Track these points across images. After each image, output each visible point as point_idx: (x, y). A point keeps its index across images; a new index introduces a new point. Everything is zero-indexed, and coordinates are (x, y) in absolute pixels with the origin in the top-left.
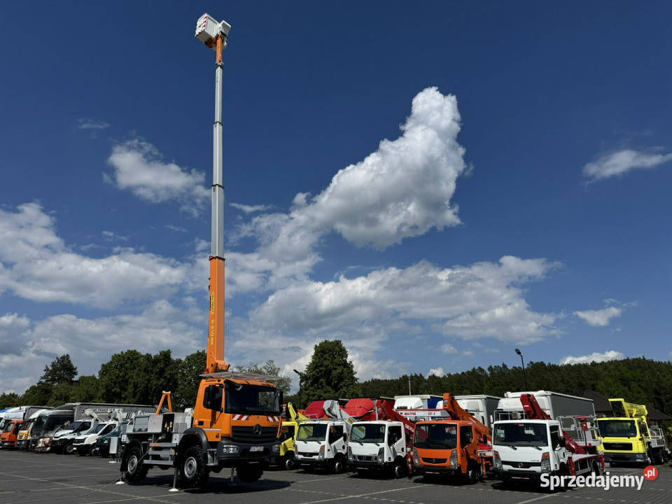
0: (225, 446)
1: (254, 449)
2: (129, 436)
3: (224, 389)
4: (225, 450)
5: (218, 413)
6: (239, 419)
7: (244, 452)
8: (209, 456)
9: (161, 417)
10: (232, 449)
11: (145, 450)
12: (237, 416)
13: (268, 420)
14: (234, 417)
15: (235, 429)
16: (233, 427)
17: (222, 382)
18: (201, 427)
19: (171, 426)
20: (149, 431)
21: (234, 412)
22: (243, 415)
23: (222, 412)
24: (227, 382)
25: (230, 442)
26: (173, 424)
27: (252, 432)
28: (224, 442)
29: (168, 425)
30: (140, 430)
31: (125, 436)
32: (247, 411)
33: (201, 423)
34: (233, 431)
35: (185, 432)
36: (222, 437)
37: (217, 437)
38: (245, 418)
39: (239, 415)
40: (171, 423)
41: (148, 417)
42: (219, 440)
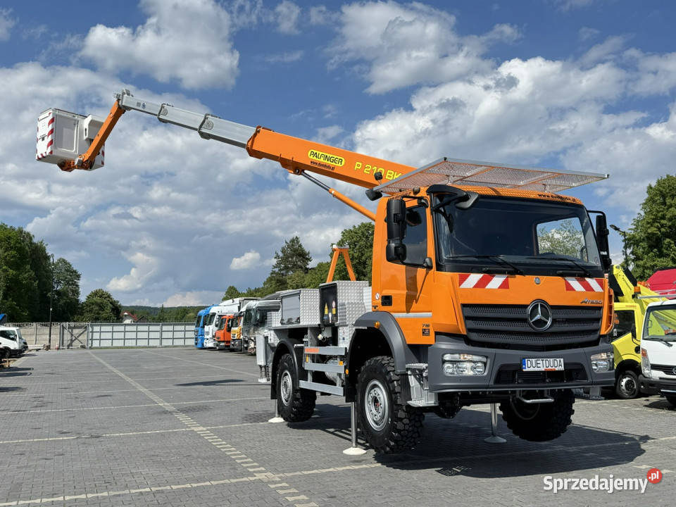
0: (447, 357)
1: (536, 364)
2: (277, 331)
3: (428, 211)
4: (448, 369)
5: (421, 272)
6: (481, 284)
7: (508, 374)
8: (413, 381)
9: (316, 293)
10: (468, 365)
11: (300, 361)
12: (474, 278)
13: (569, 288)
14: (463, 280)
15: (472, 312)
16: (464, 306)
17: (423, 193)
18: (386, 308)
19: (334, 310)
20: (303, 323)
21: (464, 268)
22: (491, 273)
23: (429, 268)
24: (436, 191)
25: (463, 346)
26: (336, 307)
27: (525, 320)
28: (444, 345)
29: (330, 308)
30: (289, 321)
31: (272, 332)
32: (504, 264)
33: (387, 300)
34: (467, 318)
35: (358, 323)
36: (437, 333)
37: (425, 333)
38: (497, 281)
39: (480, 276)
40: (334, 304)
41: (299, 294)
42: (429, 340)
